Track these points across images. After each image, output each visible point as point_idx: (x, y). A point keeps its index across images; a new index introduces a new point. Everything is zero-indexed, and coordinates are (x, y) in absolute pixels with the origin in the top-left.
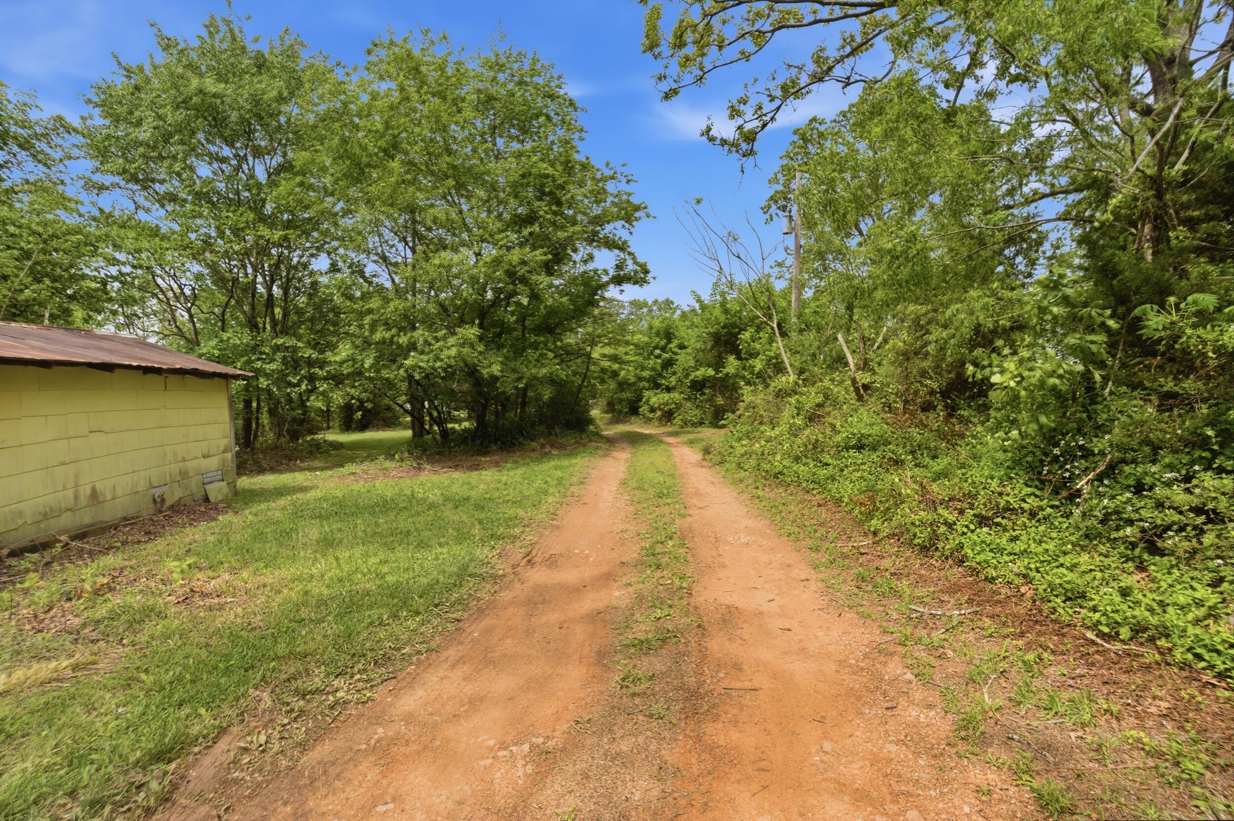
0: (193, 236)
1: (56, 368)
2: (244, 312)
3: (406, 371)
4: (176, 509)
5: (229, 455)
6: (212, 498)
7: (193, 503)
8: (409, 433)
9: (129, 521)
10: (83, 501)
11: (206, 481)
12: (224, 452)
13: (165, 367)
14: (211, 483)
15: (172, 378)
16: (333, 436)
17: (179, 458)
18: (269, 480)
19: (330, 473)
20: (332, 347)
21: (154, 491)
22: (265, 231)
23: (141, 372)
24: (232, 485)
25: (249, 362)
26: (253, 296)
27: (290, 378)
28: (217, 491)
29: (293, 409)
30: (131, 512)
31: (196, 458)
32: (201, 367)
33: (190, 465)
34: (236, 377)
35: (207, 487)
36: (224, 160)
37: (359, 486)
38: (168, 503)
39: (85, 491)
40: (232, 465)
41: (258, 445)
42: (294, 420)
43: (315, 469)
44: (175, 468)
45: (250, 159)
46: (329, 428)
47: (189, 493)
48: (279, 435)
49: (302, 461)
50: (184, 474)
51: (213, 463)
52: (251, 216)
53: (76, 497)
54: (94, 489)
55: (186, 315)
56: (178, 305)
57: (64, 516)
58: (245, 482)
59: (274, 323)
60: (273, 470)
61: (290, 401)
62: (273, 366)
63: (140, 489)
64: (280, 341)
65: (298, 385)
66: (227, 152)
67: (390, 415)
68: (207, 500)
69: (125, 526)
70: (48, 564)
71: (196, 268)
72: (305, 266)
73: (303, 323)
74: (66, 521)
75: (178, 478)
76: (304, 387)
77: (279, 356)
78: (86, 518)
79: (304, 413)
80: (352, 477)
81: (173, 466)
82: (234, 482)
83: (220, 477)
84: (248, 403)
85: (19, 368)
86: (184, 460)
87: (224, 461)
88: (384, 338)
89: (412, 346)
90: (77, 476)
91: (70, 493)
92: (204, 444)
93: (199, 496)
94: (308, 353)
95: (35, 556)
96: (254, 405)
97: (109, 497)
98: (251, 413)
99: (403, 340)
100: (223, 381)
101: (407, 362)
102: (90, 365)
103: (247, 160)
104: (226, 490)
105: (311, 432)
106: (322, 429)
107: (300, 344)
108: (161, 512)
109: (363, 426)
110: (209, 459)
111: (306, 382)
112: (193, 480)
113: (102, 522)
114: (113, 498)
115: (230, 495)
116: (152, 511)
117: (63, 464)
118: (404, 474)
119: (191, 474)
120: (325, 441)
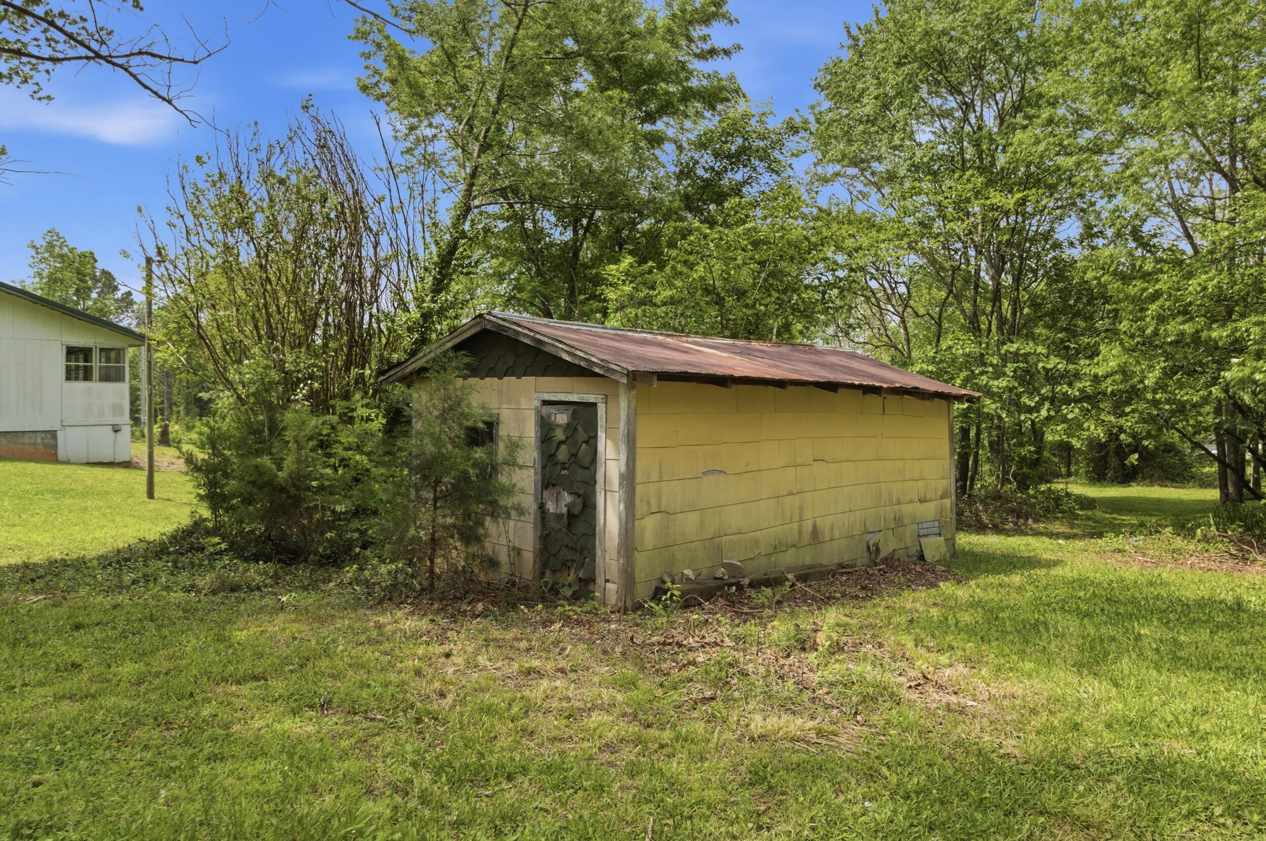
0: (909, 220)
1: (790, 388)
2: (963, 311)
3: (1226, 390)
4: (891, 563)
5: (947, 502)
6: (928, 556)
7: (907, 559)
8: (1213, 494)
9: (843, 569)
10: (806, 537)
11: (922, 532)
12: (942, 497)
13: (885, 386)
14: (926, 536)
15: (892, 399)
16: (1080, 488)
17: (895, 500)
18: (992, 542)
19: (1079, 544)
20: (1093, 353)
21: (868, 537)
22: (996, 198)
23: (861, 392)
24: (951, 542)
25: (973, 376)
26: (977, 286)
27: (1025, 400)
28: (934, 548)
29: (1021, 445)
30: (846, 558)
31: (912, 502)
32: (921, 386)
33: (907, 509)
34: (959, 398)
35: (924, 541)
36: (948, 114)
37: (1131, 572)
38: (884, 554)
39: (808, 525)
40: (950, 516)
41: (976, 492)
42: (1023, 459)
43: (1057, 536)
44: (889, 511)
45: (978, 104)
46: (1069, 474)
47: (902, 545)
48: (1005, 481)
49: (1036, 521)
50: (899, 521)
51: (929, 510)
52: (980, 180)
53: (800, 533)
54: (815, 526)
55: (897, 319)
56: (889, 307)
57: (790, 551)
58: (965, 540)
59: (1002, 321)
60: (997, 529)
61: (1019, 433)
62: (1003, 383)
63: (856, 533)
64: (1013, 347)
65: (1037, 409)
66: (951, 103)
67: (1176, 460)
68: (922, 557)
69: (842, 574)
70: (779, 603)
71: (913, 259)
72: (1046, 236)
73: (1040, 318)
74: (789, 558)
75: (893, 525)
76: (1044, 413)
77: (1009, 369)
78: (807, 558)
79: (1039, 451)
80: (1119, 556)
81: (888, 508)
82: (953, 538)
83: (936, 530)
84: (965, 432)
85: (762, 388)
86: (899, 503)
87: (942, 509)
88: (1182, 334)
89: (1237, 347)
90: (801, 509)
91: (795, 526)
92: (921, 483)
93: (914, 551)
94: (1054, 362)
95: (768, 591)
96: (972, 434)
97: (827, 538)
98: (969, 446)
99: (1219, 333)
100: (944, 403)
101: (1228, 375)
102: (818, 385)
103: (974, 106)
104: (944, 549)
105: (1044, 479)
106: (1058, 475)
107: (1040, 349)
108: (876, 564)
109: (1127, 477)
110: (926, 505)
111: (1047, 405)
112: (908, 528)
113: (821, 566)
114: (831, 540)
115: (948, 556)
116: (866, 561)
117: (791, 494)
118: (1213, 565)
119: (906, 522)
120: (1068, 495)
